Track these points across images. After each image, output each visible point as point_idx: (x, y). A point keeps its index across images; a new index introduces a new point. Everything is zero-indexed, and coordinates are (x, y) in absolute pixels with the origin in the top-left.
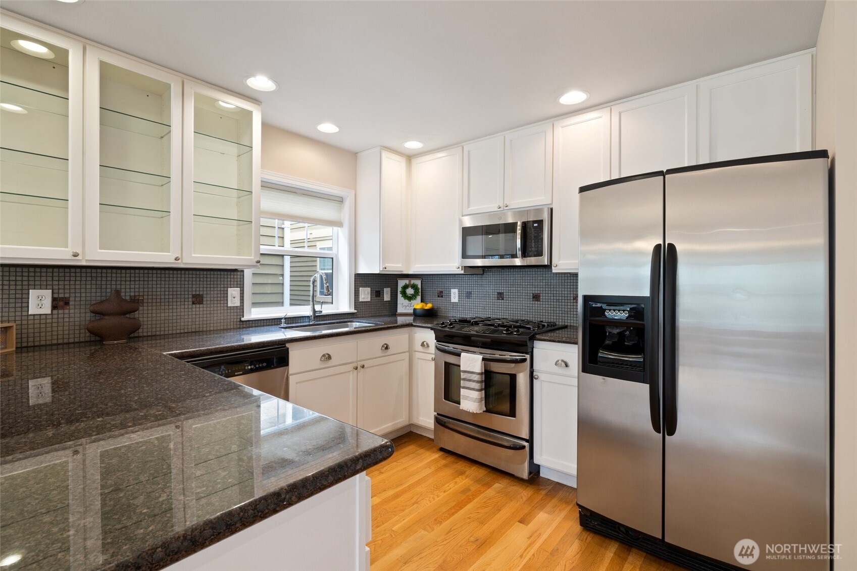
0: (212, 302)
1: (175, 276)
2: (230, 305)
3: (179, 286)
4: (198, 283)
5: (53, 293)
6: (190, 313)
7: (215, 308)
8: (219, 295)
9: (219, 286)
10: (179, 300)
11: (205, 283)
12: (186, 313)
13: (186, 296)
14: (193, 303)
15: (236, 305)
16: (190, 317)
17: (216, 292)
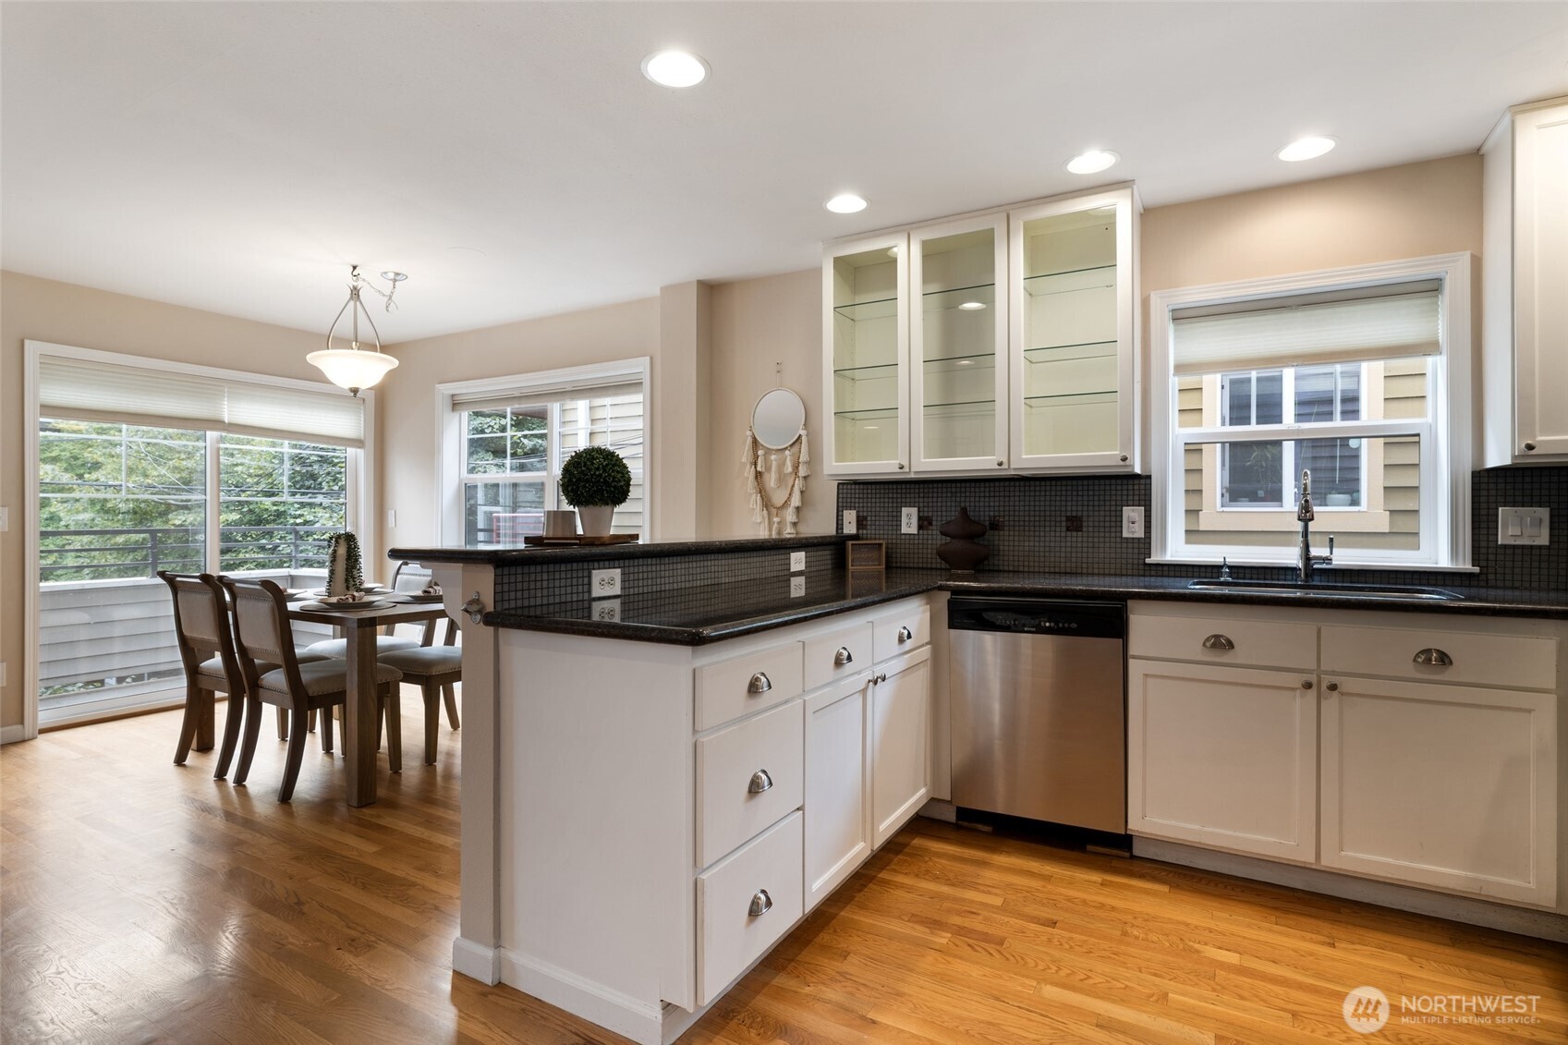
0: (1096, 529)
1: (1043, 488)
2: (1125, 534)
3: (1048, 503)
4: (1075, 498)
5: (919, 511)
6: (1063, 544)
7: (1102, 540)
8: (1108, 519)
9: (1108, 503)
10: (1047, 524)
11: (1085, 498)
12: (1058, 544)
13: (1058, 519)
14: (1068, 530)
15: (1136, 536)
16: (1063, 549)
17: (1102, 513)
